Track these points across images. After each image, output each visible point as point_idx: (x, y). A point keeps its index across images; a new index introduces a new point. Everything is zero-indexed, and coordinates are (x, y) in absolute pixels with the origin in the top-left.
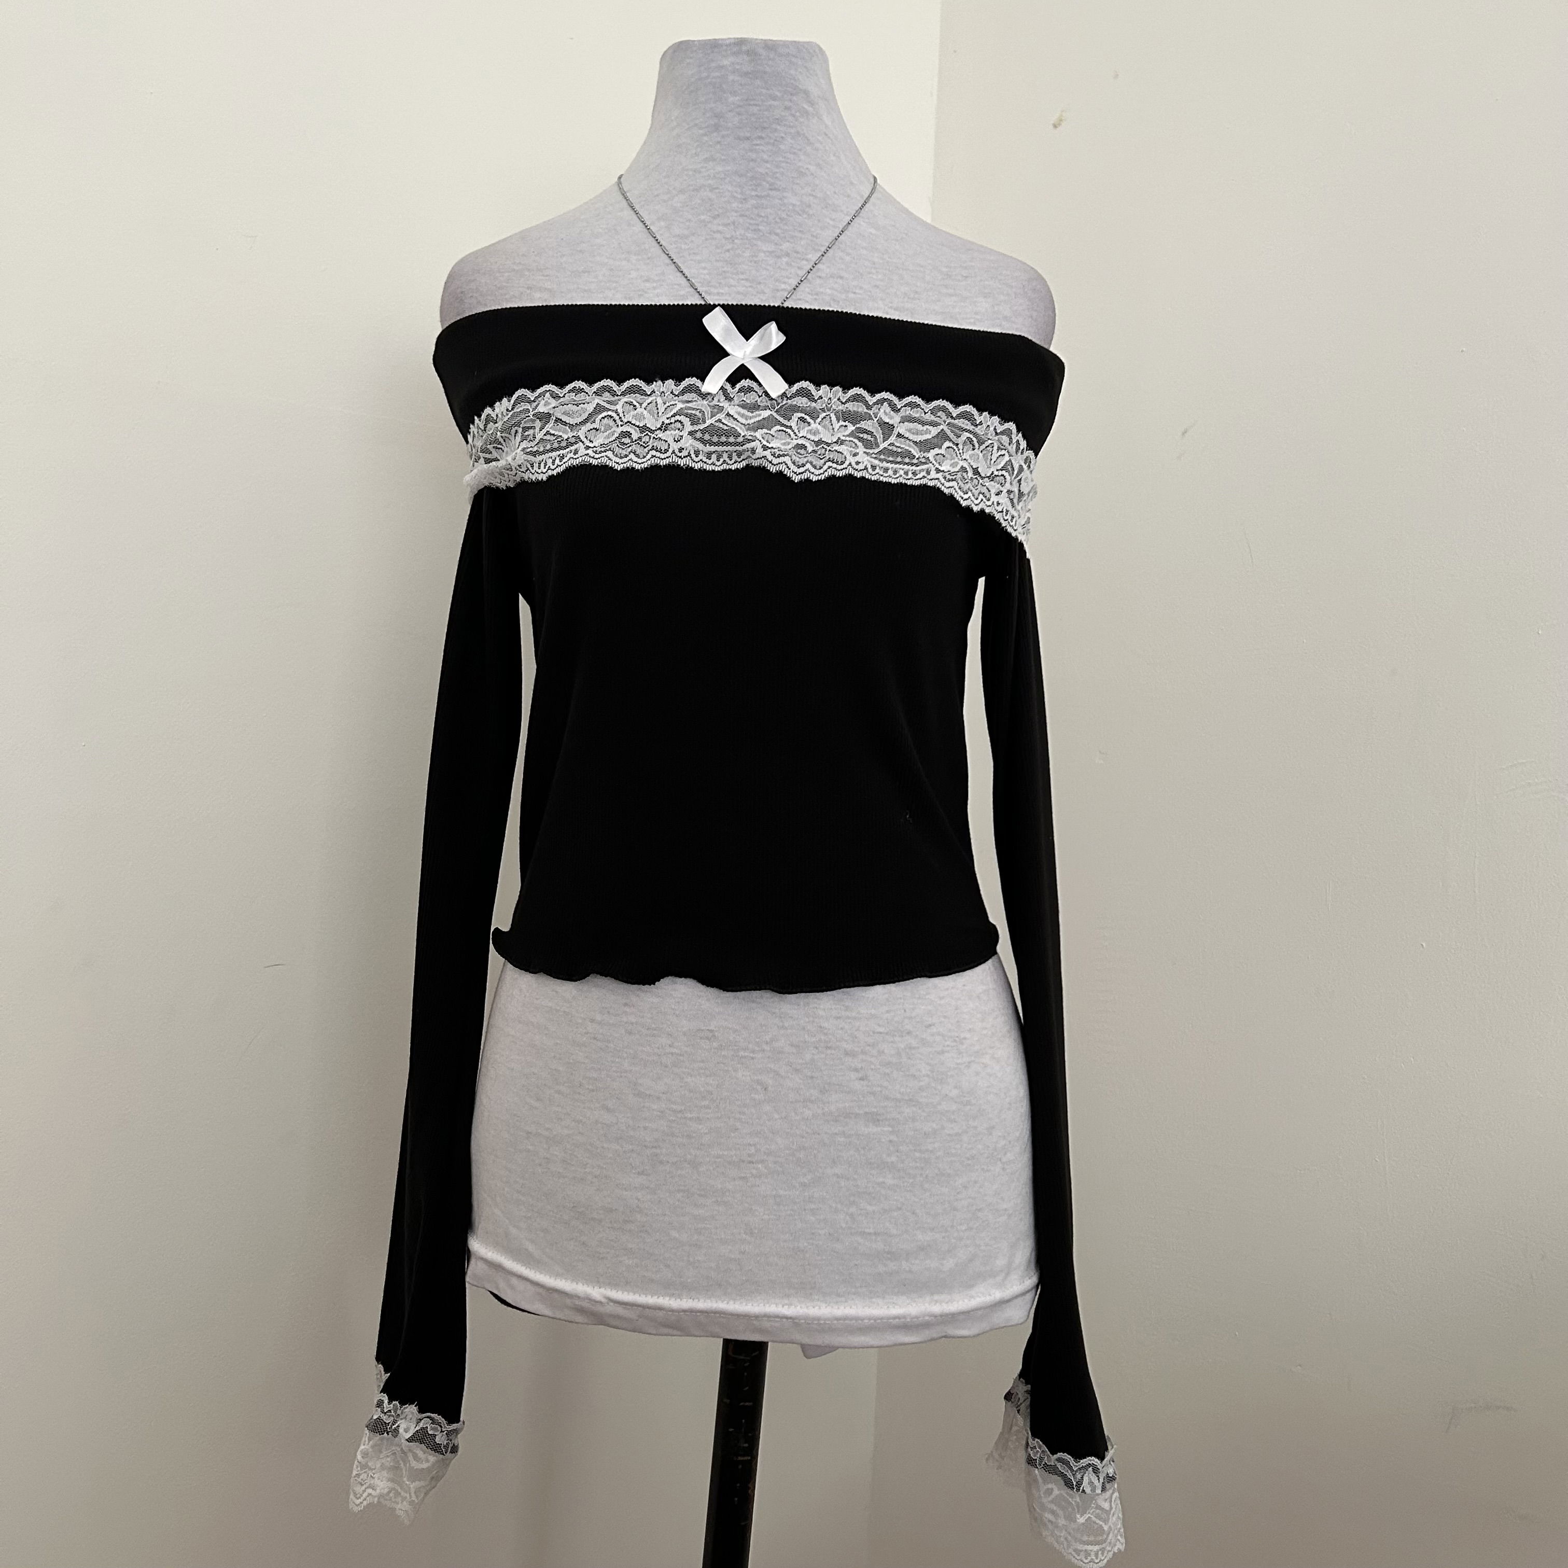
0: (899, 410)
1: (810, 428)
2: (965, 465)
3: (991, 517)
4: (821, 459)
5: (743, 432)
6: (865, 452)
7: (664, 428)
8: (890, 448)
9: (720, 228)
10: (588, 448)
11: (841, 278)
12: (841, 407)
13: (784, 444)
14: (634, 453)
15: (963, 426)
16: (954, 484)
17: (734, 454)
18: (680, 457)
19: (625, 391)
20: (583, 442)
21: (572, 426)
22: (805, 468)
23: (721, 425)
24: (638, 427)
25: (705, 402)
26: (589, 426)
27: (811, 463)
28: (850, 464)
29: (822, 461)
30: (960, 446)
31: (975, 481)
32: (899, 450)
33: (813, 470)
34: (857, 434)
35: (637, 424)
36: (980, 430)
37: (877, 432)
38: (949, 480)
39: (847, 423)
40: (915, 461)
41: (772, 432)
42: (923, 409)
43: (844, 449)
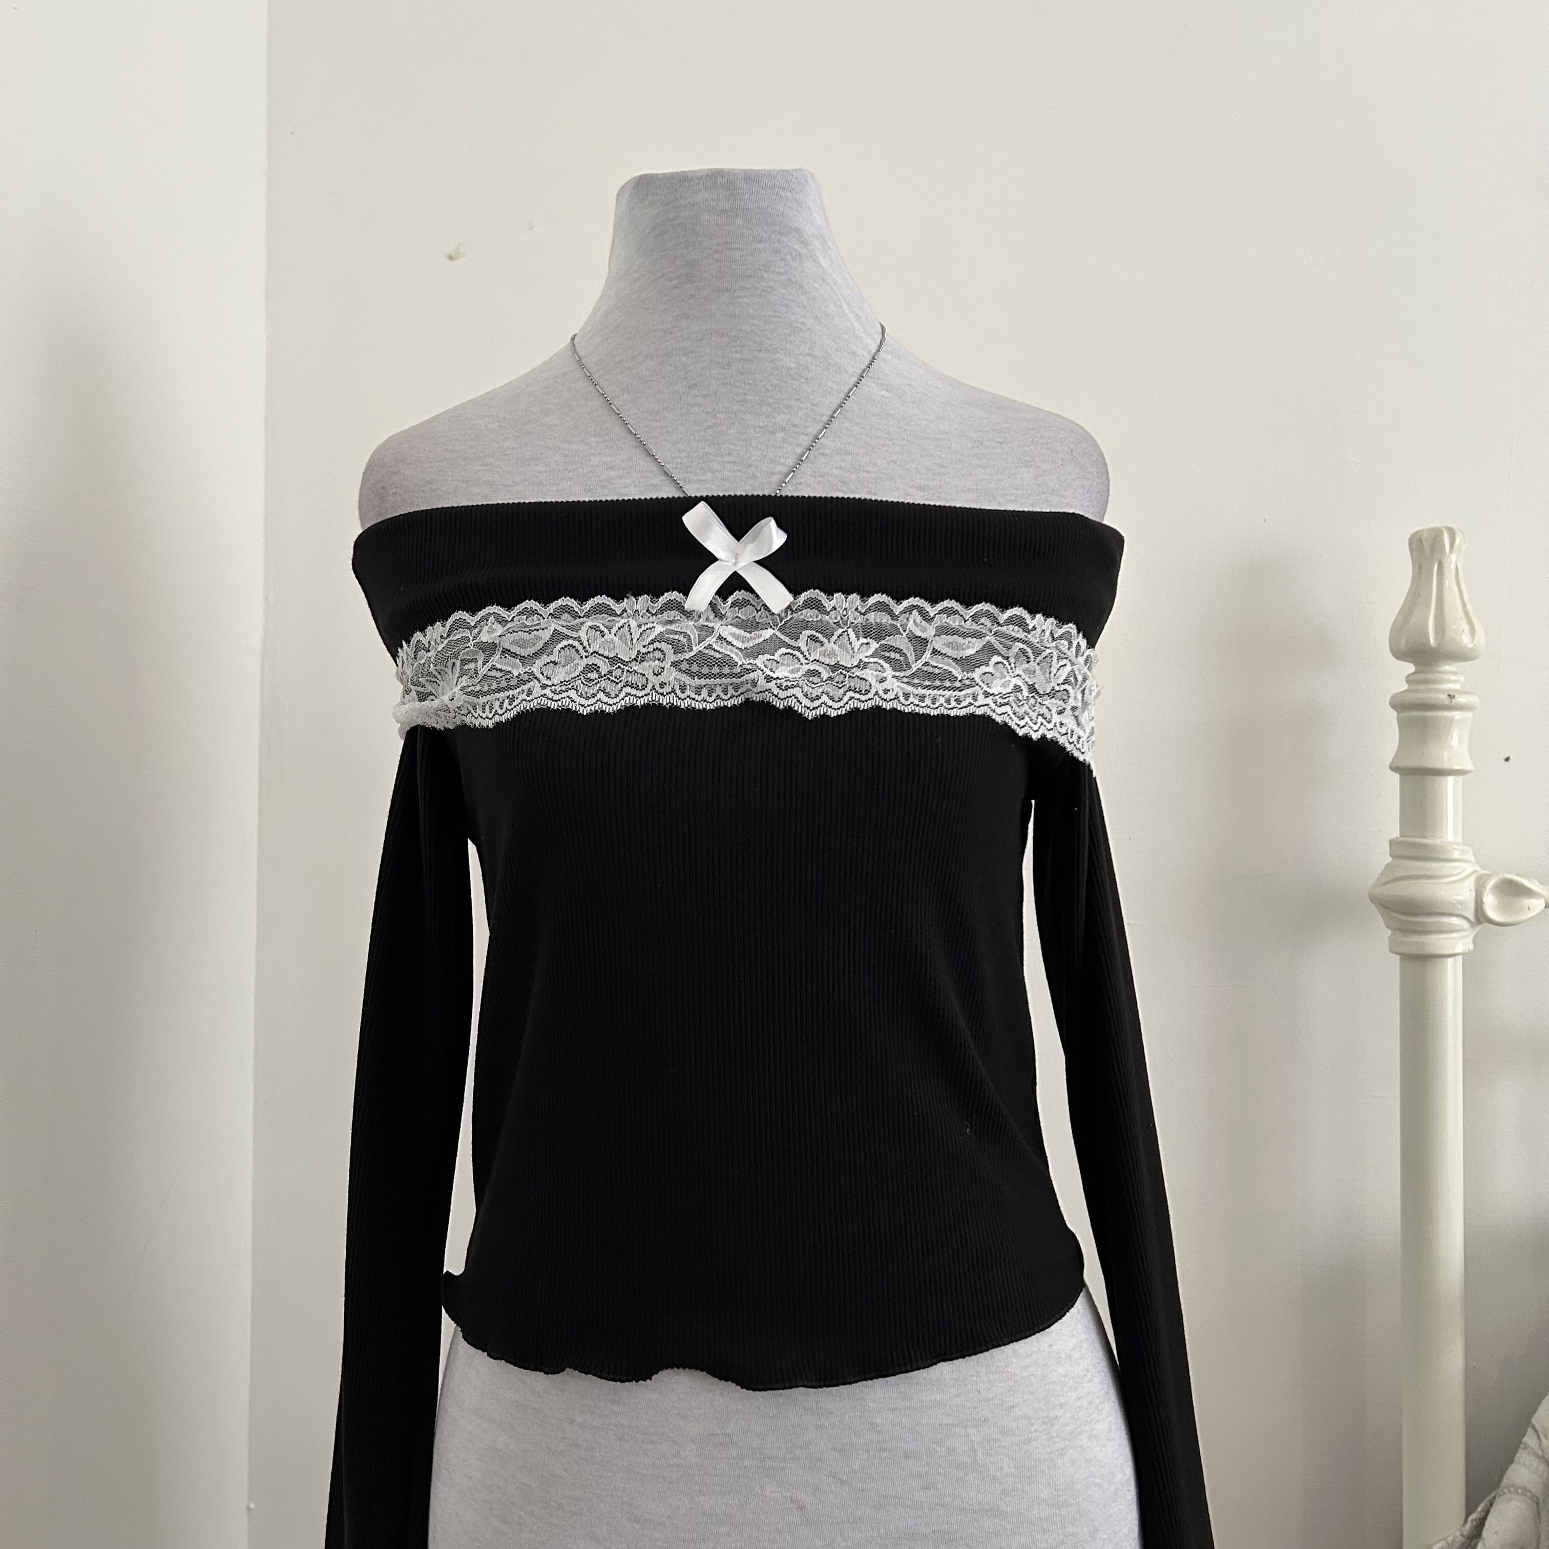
0: (932, 618)
1: (823, 648)
2: (1019, 682)
3: (1054, 743)
4: (840, 688)
5: (741, 660)
6: (894, 677)
7: (641, 658)
8: (925, 669)
9: (700, 400)
10: (544, 687)
11: (850, 453)
12: (860, 619)
13: (792, 672)
14: (604, 691)
15: (1013, 634)
16: (1007, 709)
17: (730, 687)
18: (662, 694)
19: (589, 611)
20: (538, 680)
21: (523, 659)
22: (821, 701)
23: (712, 653)
24: (607, 658)
25: (691, 623)
26: (545, 659)
27: (827, 694)
28: (877, 693)
29: (842, 691)
30: (1012, 660)
31: (1032, 701)
32: (937, 671)
33: (830, 703)
34: (883, 653)
35: (606, 654)
36: (1033, 638)
37: (908, 649)
38: (1001, 705)
39: (868, 640)
40: (958, 684)
41: (776, 657)
42: (962, 616)
43: (868, 674)
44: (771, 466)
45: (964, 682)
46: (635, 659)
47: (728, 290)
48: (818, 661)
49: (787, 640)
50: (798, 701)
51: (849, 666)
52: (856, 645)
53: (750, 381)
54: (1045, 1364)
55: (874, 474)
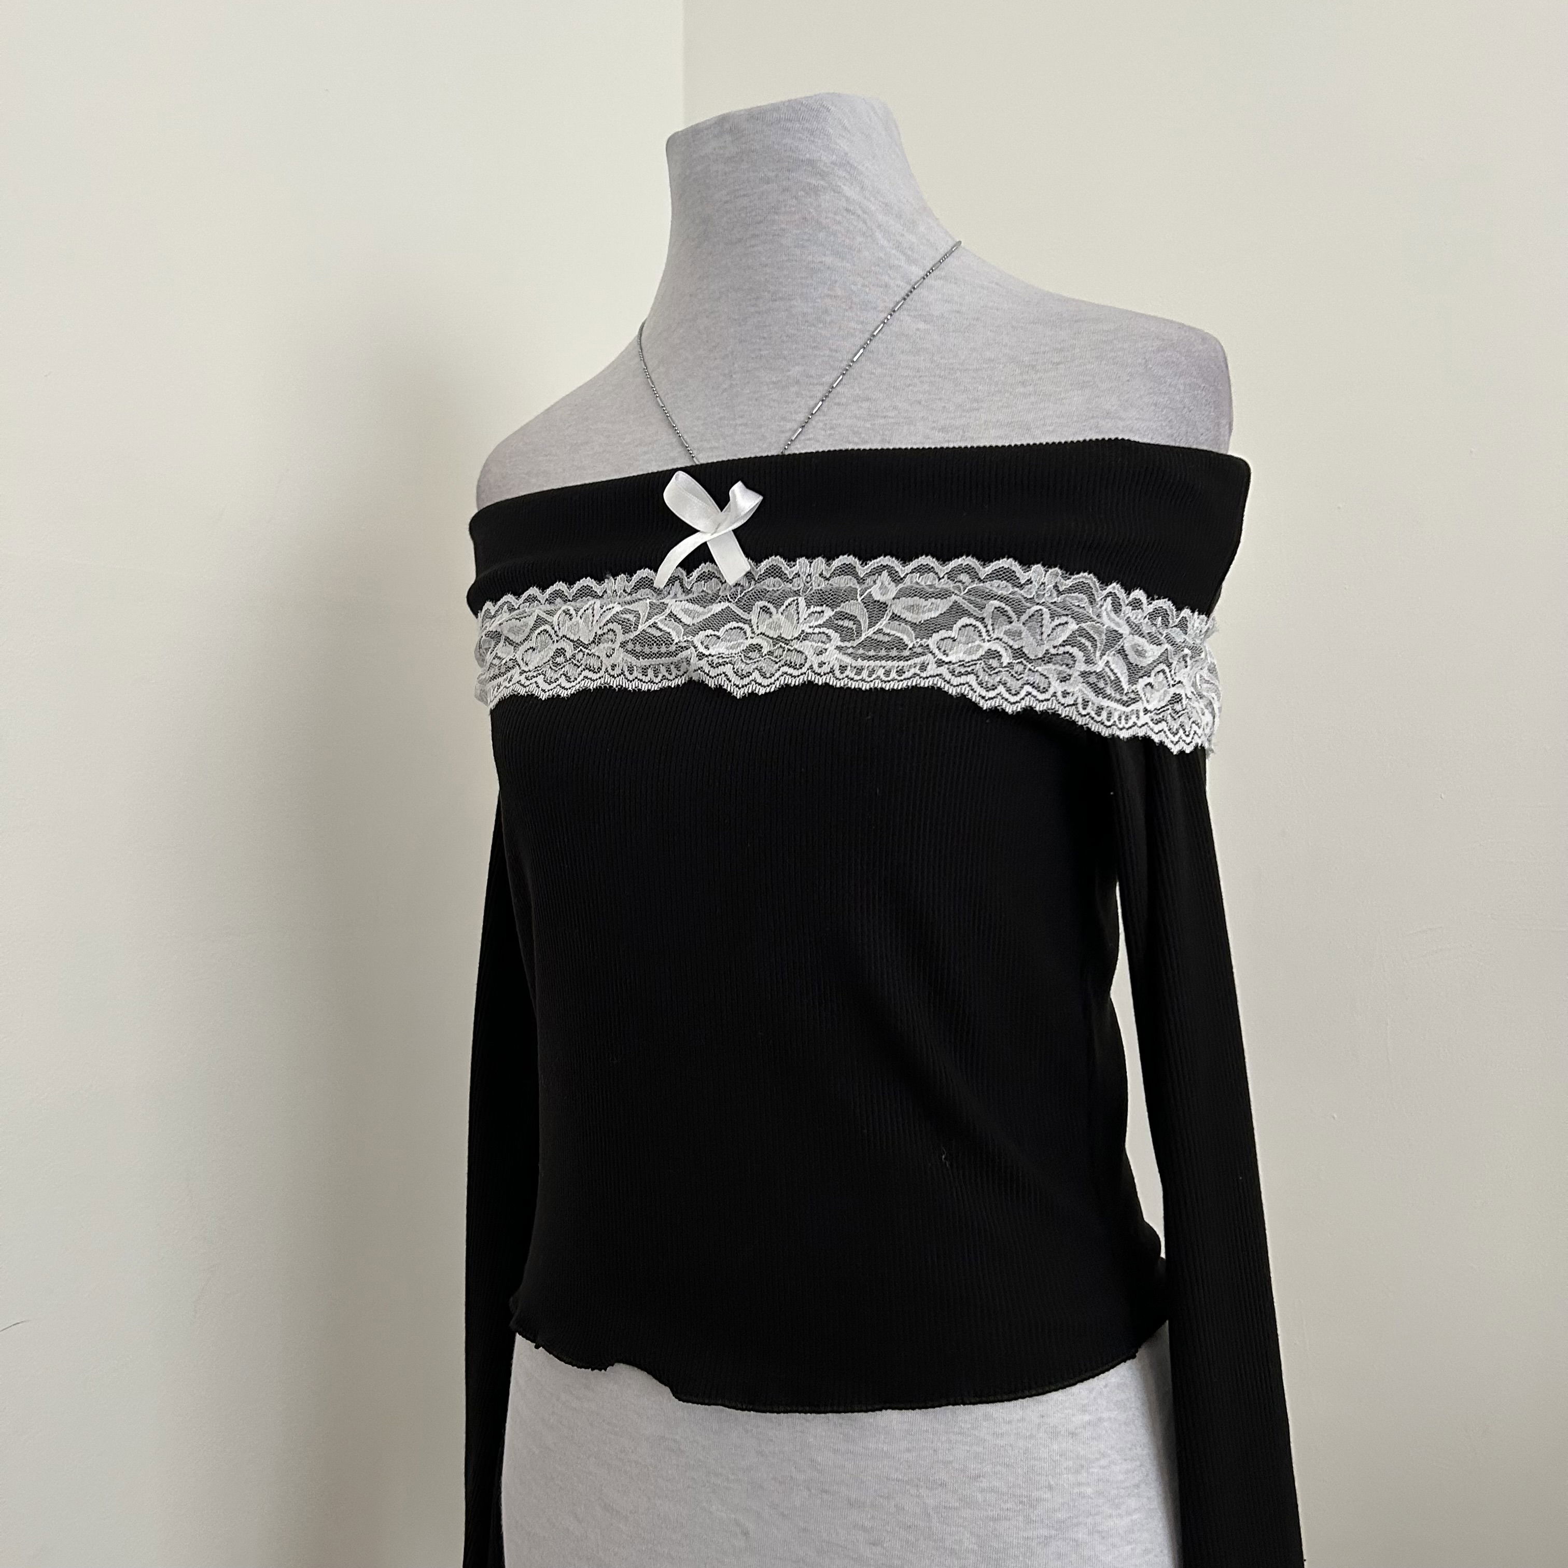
1: (771, 620)
2: (997, 646)
3: (1050, 715)
4: (775, 663)
5: (680, 637)
6: (837, 648)
7: (597, 640)
8: (876, 637)
10: (522, 673)
12: (823, 585)
14: (565, 676)
15: (994, 590)
16: (969, 679)
17: (672, 667)
18: (613, 677)
19: (576, 594)
20: (519, 666)
21: (514, 645)
22: (752, 678)
23: (655, 631)
24: (573, 641)
26: (526, 645)
27: (761, 670)
28: (812, 667)
29: (777, 666)
30: (989, 622)
31: (1016, 668)
32: (887, 639)
33: (761, 680)
34: (836, 622)
35: (572, 637)
36: (1027, 592)
37: (863, 615)
38: (960, 674)
39: (821, 608)
40: (906, 653)
41: (719, 632)
42: (937, 574)
43: (807, 647)
45: (915, 650)
46: (593, 642)
47: (740, 240)
48: (764, 634)
49: (739, 612)
50: (728, 679)
51: (789, 638)
52: (804, 614)
53: (765, 335)
54: (1031, 1437)
55: (893, 420)
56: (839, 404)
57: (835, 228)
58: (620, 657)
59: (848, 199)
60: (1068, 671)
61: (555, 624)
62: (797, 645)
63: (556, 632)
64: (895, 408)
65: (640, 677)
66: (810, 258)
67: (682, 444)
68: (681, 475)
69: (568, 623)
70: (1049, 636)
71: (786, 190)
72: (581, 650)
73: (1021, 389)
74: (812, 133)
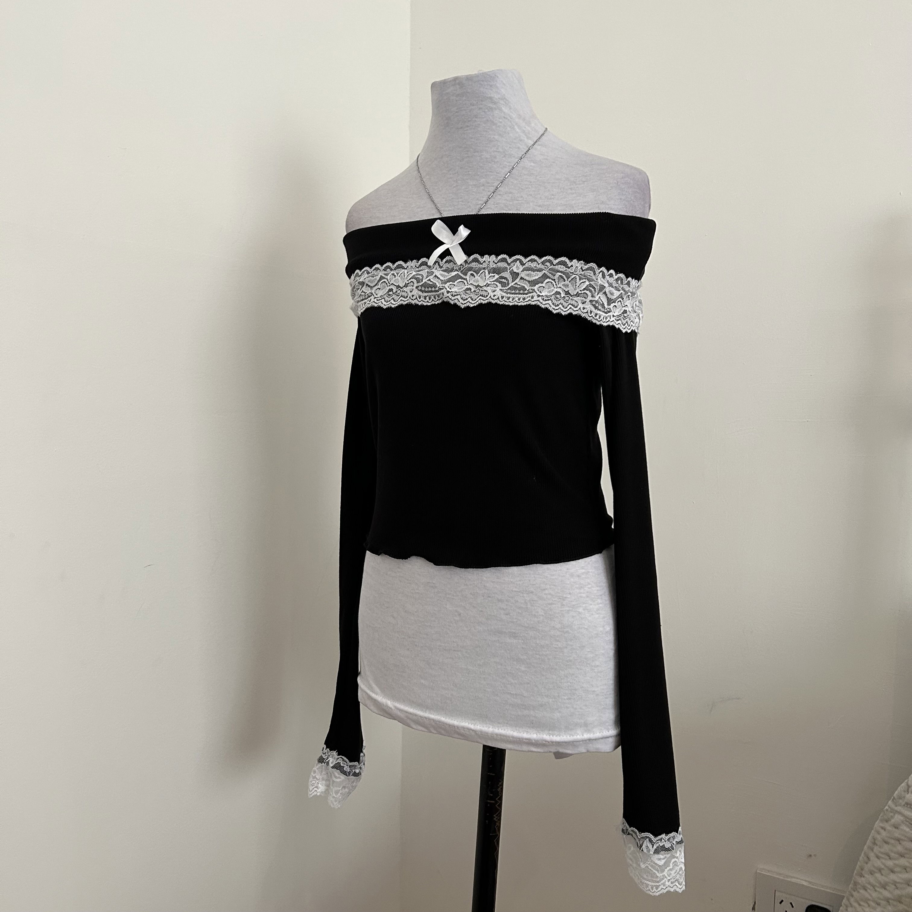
0: (524, 264)
1: (475, 279)
2: (559, 290)
3: (578, 316)
5: (440, 285)
6: (500, 289)
7: (406, 285)
8: (515, 286)
9: (451, 176)
10: (375, 298)
11: (511, 193)
12: (494, 266)
13: (460, 289)
14: (393, 299)
15: (559, 269)
16: (549, 302)
17: (436, 296)
18: (413, 299)
19: (395, 267)
20: (373, 295)
21: (371, 287)
22: (467, 300)
23: (429, 282)
24: (395, 286)
25: (426, 270)
26: (377, 287)
27: (471, 298)
29: (477, 296)
30: (557, 281)
31: (566, 298)
32: (519, 287)
33: (471, 301)
34: (499, 280)
35: (396, 284)
37: (510, 277)
38: (546, 300)
39: (494, 274)
40: (526, 292)
41: (455, 283)
42: (537, 262)
43: (489, 289)
44: (477, 201)
45: (529, 291)
46: (404, 286)
47: (461, 128)
48: (472, 284)
49: (462, 275)
50: (459, 301)
51: (482, 286)
52: (487, 277)
53: (471, 166)
54: (563, 576)
55: (521, 202)
56: (500, 195)
57: (499, 124)
58: (416, 292)
59: (504, 113)
60: (585, 300)
61: (389, 279)
62: (485, 288)
63: (389, 282)
64: (522, 197)
65: (423, 300)
66: (489, 136)
67: (437, 208)
68: (438, 221)
69: (394, 279)
70: (578, 286)
71: (480, 109)
72: (399, 289)
73: (570, 191)
74: (491, 86)
